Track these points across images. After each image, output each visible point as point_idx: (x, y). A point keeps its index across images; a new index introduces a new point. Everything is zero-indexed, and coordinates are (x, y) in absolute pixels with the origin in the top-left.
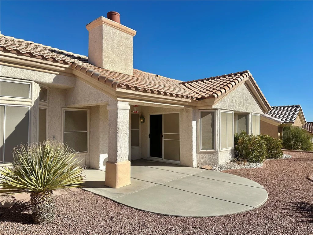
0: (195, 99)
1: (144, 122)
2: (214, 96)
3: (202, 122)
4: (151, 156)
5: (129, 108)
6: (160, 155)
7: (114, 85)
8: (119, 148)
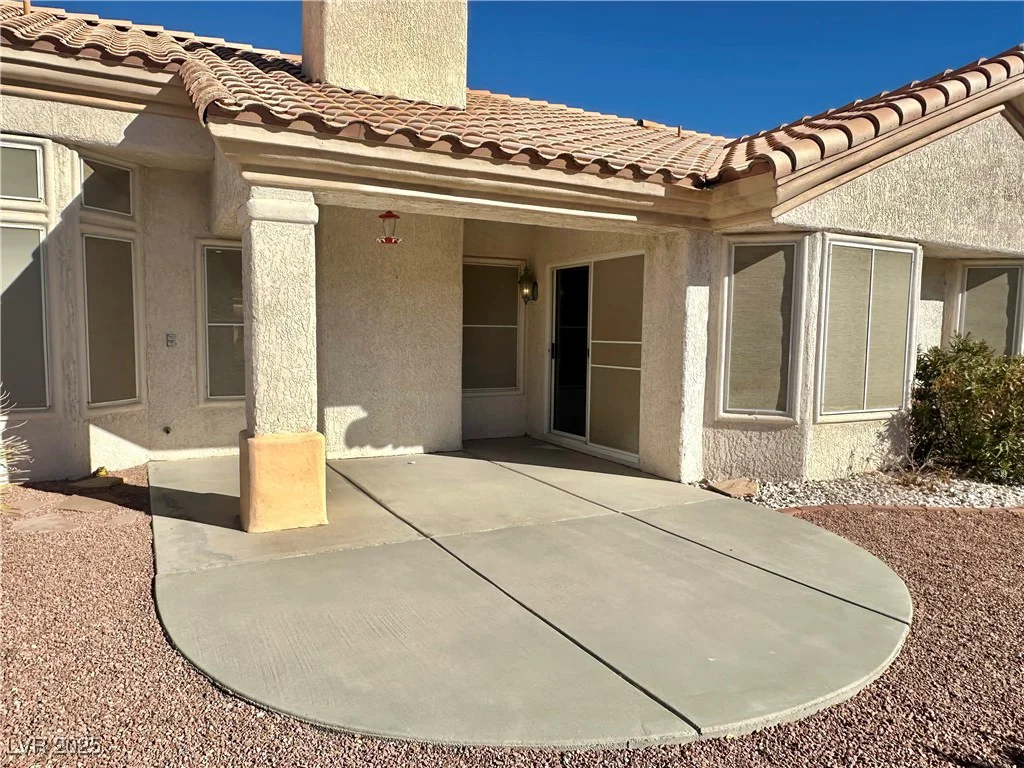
1: (534, 295)
2: (769, 164)
4: (555, 428)
5: (312, 214)
6: (580, 426)
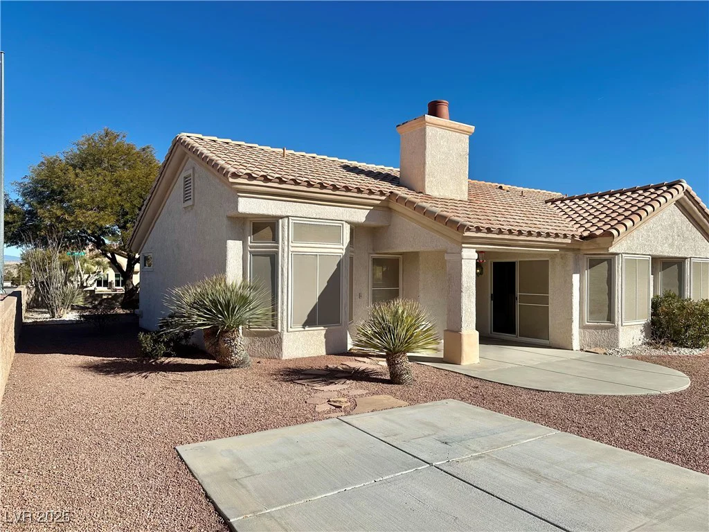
0: (578, 238)
1: (481, 273)
2: (612, 234)
3: (591, 276)
4: (494, 331)
5: (476, 256)
6: (513, 331)
7: (461, 228)
8: (464, 312)
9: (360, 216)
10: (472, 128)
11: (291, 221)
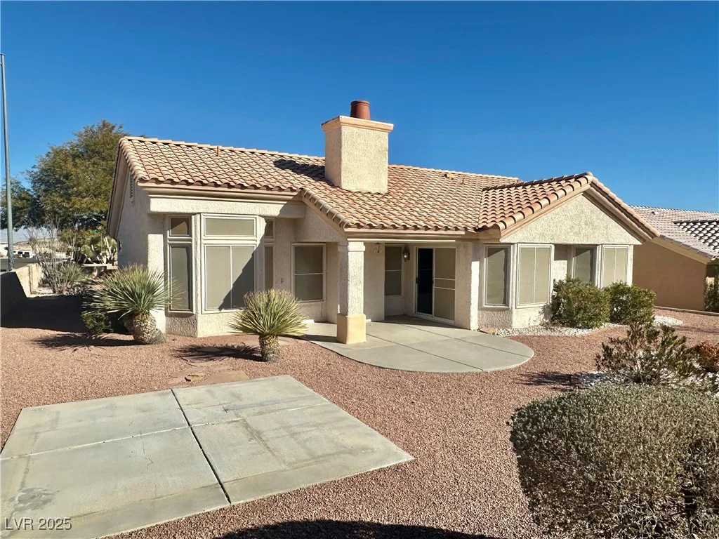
0: (472, 230)
1: (408, 258)
2: (498, 227)
3: (489, 264)
4: (418, 311)
5: (364, 248)
7: (342, 224)
8: (350, 298)
9: (274, 210)
10: (391, 126)
11: (203, 217)
